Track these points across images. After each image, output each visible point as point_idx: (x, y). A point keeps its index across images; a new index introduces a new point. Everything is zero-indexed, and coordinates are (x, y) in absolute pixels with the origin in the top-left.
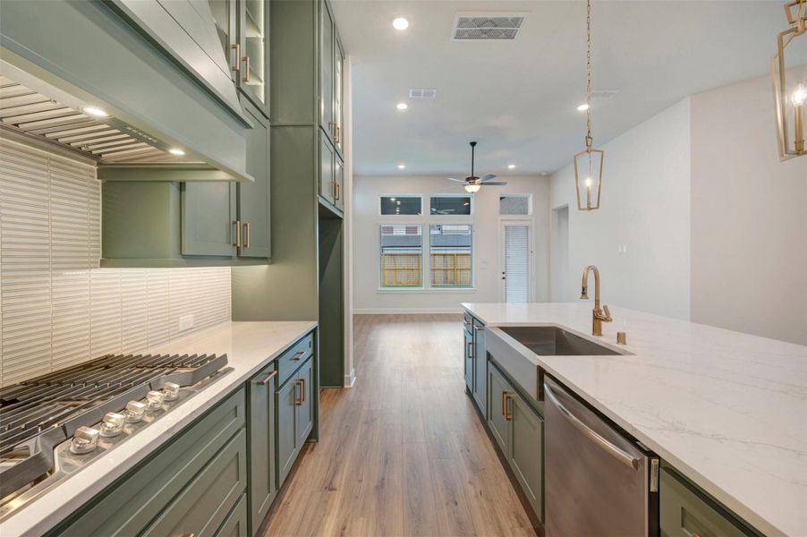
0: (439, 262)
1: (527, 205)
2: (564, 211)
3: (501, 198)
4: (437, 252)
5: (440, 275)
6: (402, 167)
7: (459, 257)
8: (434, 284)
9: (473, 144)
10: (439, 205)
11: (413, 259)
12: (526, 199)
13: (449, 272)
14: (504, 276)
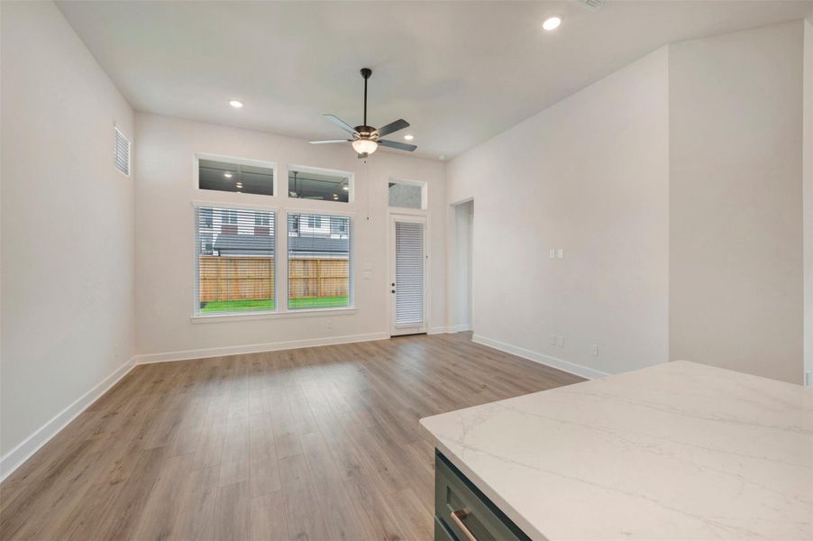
0: (299, 270)
1: (420, 198)
2: (468, 206)
3: (391, 185)
4: (297, 257)
5: (300, 286)
6: (236, 104)
7: (323, 264)
8: (292, 296)
9: (366, 73)
10: (301, 188)
11: (263, 266)
12: (419, 189)
13: (311, 282)
14: (394, 288)
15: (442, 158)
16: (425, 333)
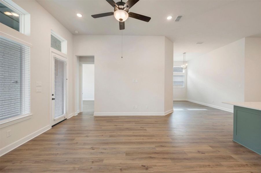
1: (61, 47)
12: (60, 42)
14: (53, 97)
15: (77, 32)
16: (66, 119)
